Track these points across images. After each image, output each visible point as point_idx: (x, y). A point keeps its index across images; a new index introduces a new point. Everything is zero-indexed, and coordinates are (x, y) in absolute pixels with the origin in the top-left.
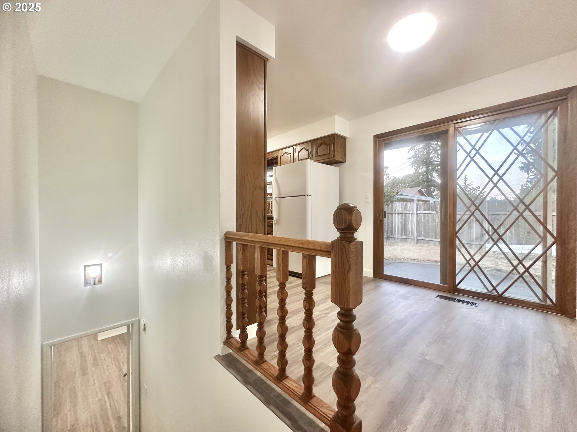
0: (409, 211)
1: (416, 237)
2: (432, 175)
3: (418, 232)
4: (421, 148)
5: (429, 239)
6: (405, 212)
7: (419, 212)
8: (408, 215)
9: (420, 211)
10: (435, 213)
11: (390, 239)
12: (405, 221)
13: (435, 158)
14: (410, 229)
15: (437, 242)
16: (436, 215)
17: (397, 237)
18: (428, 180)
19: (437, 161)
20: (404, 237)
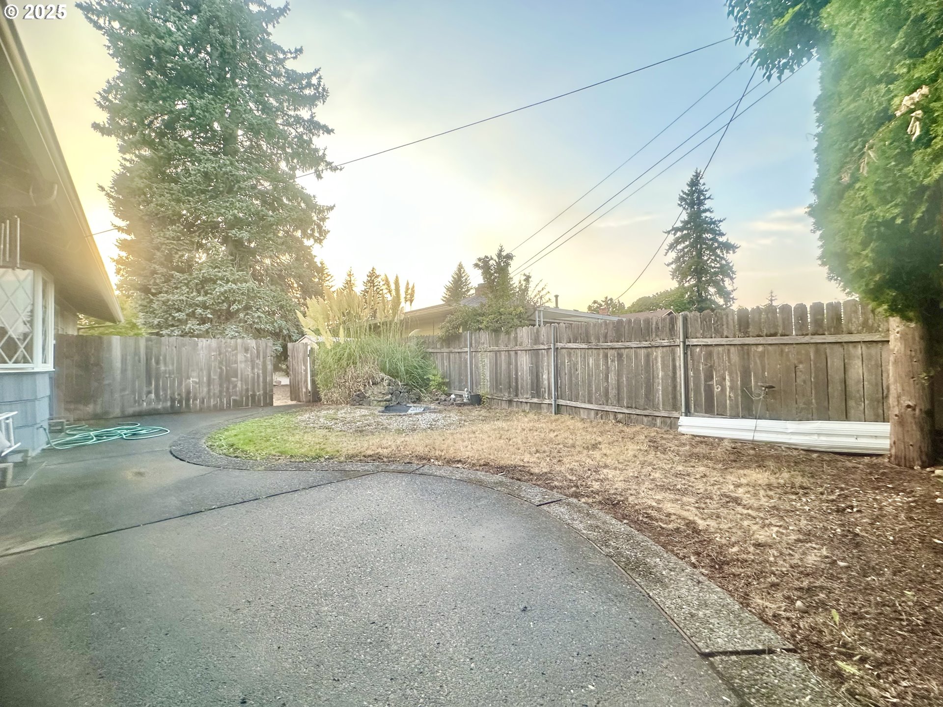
0: (543, 344)
1: (555, 401)
2: (707, 291)
3: (559, 389)
4: (686, 247)
5: (578, 404)
6: (536, 347)
7: (559, 345)
8: (542, 353)
9: (561, 344)
10: (586, 347)
11: (515, 404)
12: (537, 367)
13: (711, 262)
14: (546, 382)
15: (593, 411)
16: (590, 351)
17: (524, 400)
18: (700, 299)
19: (715, 267)
20: (535, 400)
